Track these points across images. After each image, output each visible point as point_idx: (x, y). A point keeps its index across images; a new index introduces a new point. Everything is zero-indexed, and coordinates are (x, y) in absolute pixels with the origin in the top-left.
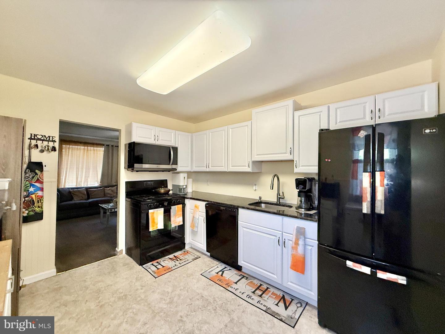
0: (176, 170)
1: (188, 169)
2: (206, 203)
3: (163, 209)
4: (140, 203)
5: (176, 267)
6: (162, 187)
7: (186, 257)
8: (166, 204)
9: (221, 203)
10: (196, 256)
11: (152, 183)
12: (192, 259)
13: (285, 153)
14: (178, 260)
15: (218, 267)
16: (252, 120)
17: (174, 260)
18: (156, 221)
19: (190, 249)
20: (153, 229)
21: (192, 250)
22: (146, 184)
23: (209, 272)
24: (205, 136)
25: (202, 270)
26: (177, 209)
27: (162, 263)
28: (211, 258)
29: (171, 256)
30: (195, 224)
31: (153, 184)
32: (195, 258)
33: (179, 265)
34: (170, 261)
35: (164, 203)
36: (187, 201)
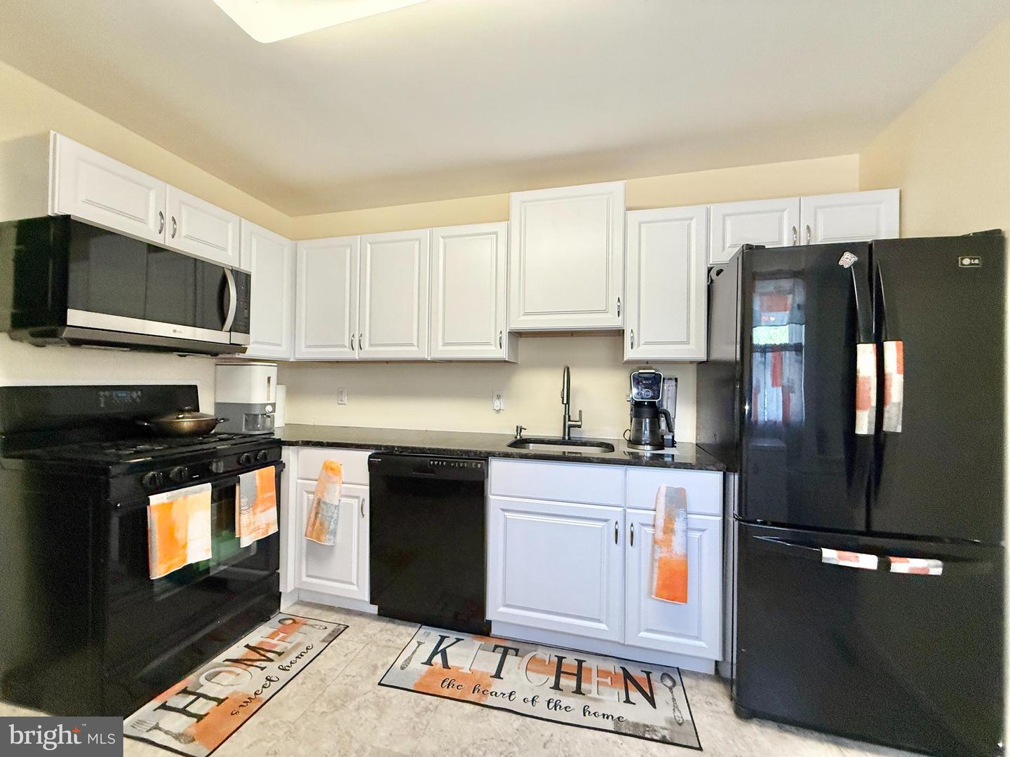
0: (244, 350)
1: (283, 353)
2: (370, 453)
3: (208, 487)
4: (106, 472)
5: (275, 686)
6: (182, 411)
7: (297, 637)
8: (218, 467)
9: (429, 449)
10: (331, 628)
11: (134, 395)
12: (324, 641)
13: (605, 311)
14: (271, 660)
15: (419, 644)
16: (508, 220)
17: (258, 663)
18: (179, 535)
19: (298, 607)
20: (169, 568)
21: (307, 609)
22: (109, 400)
23: (402, 668)
24: (348, 252)
25: (375, 667)
26: (258, 482)
27: (209, 689)
28: (383, 621)
29: (237, 650)
30: (326, 524)
31: (138, 400)
32: (330, 635)
33: (285, 676)
34: (238, 669)
35: (210, 464)
36: (288, 454)
